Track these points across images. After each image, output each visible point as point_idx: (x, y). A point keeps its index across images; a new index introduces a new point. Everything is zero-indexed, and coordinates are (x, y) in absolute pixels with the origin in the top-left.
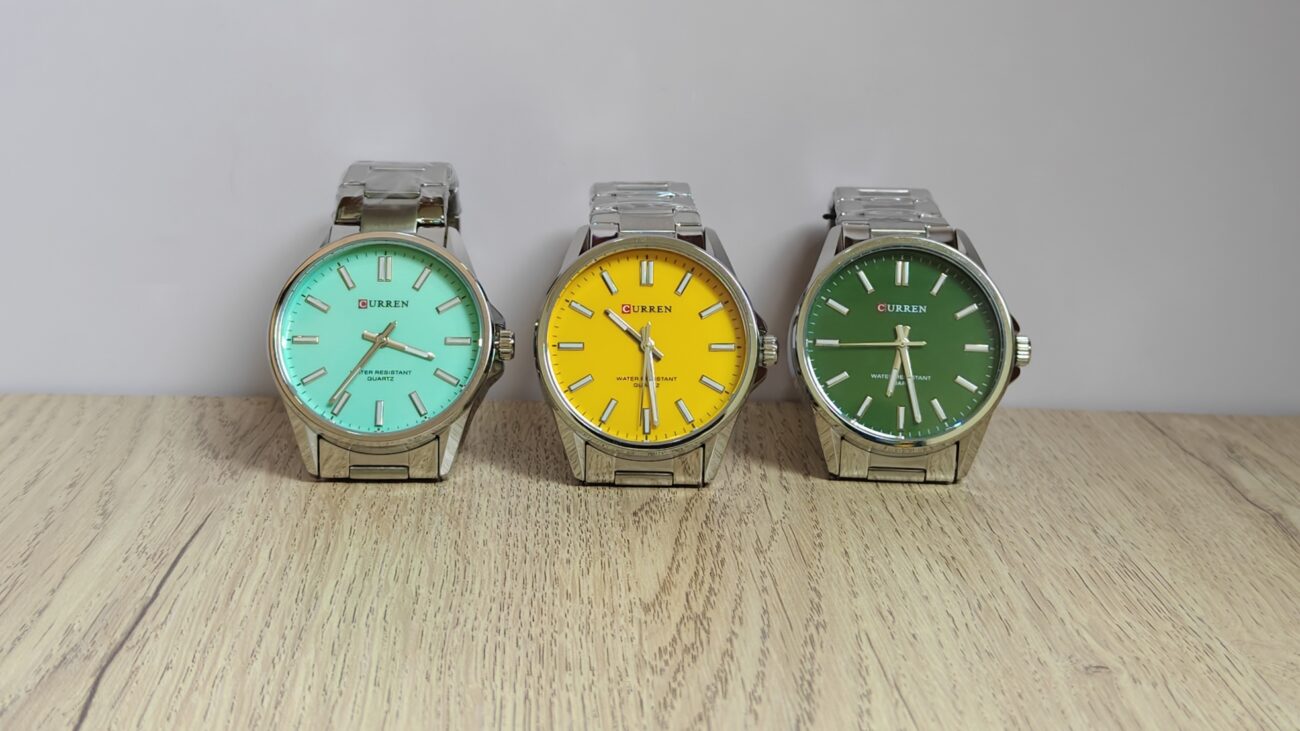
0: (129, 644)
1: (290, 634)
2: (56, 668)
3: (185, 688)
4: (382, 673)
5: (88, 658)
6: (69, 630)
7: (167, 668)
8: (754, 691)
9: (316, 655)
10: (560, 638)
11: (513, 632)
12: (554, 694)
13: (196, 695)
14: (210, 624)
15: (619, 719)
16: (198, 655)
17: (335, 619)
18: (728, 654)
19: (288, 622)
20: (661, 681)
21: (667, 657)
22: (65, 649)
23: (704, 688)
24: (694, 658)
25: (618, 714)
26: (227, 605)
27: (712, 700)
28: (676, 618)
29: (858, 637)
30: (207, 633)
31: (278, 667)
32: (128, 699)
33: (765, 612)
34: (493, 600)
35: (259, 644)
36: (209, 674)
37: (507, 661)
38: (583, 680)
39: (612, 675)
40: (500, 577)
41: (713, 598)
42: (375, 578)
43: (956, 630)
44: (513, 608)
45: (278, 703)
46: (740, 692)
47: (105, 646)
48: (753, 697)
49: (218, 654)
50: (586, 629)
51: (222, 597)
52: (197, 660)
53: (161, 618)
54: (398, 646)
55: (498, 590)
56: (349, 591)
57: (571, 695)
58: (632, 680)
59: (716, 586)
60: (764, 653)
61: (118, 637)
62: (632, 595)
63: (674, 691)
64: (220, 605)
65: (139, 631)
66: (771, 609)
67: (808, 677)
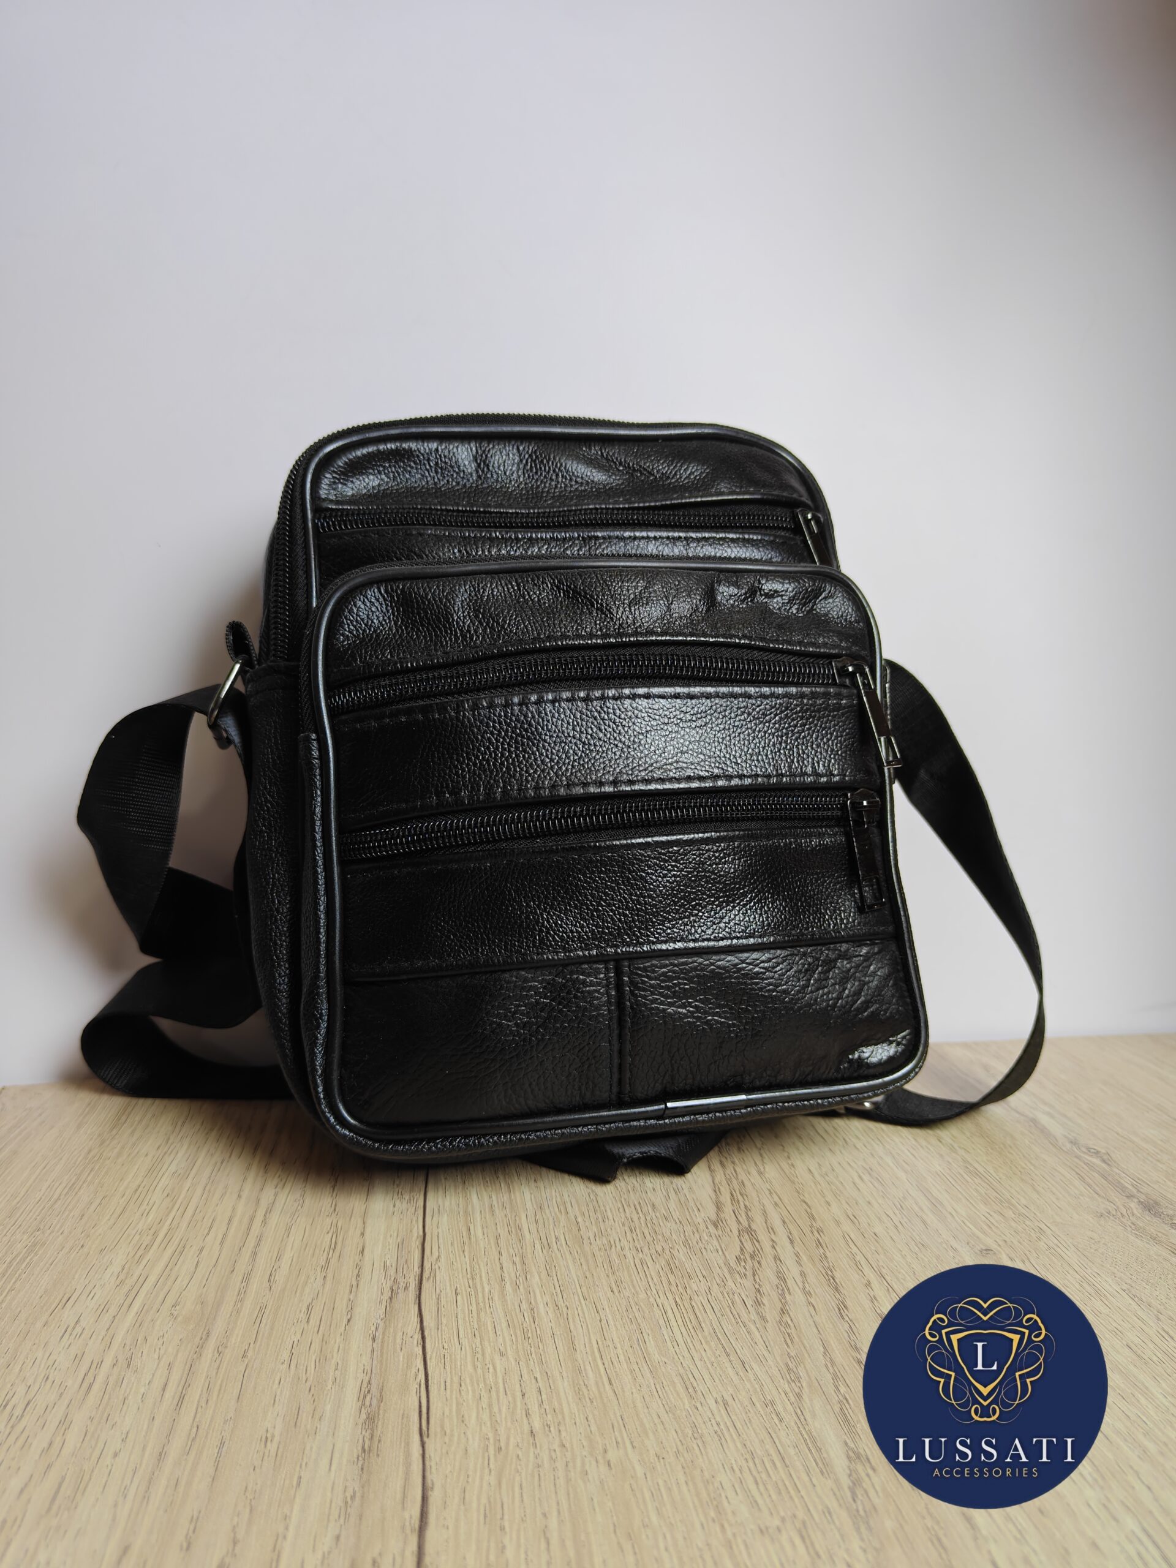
0: (426, 1275)
1: (517, 1260)
2: (391, 1298)
3: (474, 1308)
4: (584, 1289)
5: (406, 1288)
6: (385, 1268)
7: (456, 1294)
8: (804, 1287)
9: (540, 1276)
10: (675, 1253)
11: (646, 1250)
12: (691, 1299)
13: (482, 1314)
14: (466, 1253)
15: (737, 1316)
16: (470, 1281)
17: (538, 1246)
18: (777, 1258)
19: (511, 1251)
20: (748, 1283)
21: (743, 1264)
22: (390, 1283)
23: (775, 1287)
24: (759, 1262)
25: (735, 1313)
26: (470, 1238)
27: (785, 1298)
28: (736, 1232)
29: (844, 1237)
30: (468, 1262)
31: (521, 1287)
32: (444, 1321)
33: (784, 1222)
34: (624, 1225)
35: (502, 1268)
36: (484, 1298)
37: (653, 1274)
38: (703, 1286)
39: (719, 1282)
40: (620, 1206)
41: (749, 1213)
42: (547, 1212)
43: (896, 1227)
44: (638, 1230)
45: (534, 1319)
46: (797, 1289)
47: (412, 1278)
48: (808, 1294)
49: (481, 1277)
50: (686, 1243)
51: (464, 1233)
52: (471, 1285)
53: (436, 1254)
54: (585, 1267)
55: (623, 1216)
56: (537, 1223)
57: (701, 1297)
58: (730, 1283)
59: (747, 1203)
60: (797, 1255)
61: (417, 1270)
62: (703, 1215)
63: (759, 1291)
64: (466, 1239)
65: (427, 1265)
66: (786, 1220)
67: (830, 1273)
